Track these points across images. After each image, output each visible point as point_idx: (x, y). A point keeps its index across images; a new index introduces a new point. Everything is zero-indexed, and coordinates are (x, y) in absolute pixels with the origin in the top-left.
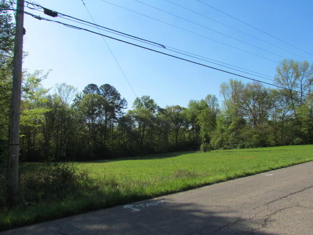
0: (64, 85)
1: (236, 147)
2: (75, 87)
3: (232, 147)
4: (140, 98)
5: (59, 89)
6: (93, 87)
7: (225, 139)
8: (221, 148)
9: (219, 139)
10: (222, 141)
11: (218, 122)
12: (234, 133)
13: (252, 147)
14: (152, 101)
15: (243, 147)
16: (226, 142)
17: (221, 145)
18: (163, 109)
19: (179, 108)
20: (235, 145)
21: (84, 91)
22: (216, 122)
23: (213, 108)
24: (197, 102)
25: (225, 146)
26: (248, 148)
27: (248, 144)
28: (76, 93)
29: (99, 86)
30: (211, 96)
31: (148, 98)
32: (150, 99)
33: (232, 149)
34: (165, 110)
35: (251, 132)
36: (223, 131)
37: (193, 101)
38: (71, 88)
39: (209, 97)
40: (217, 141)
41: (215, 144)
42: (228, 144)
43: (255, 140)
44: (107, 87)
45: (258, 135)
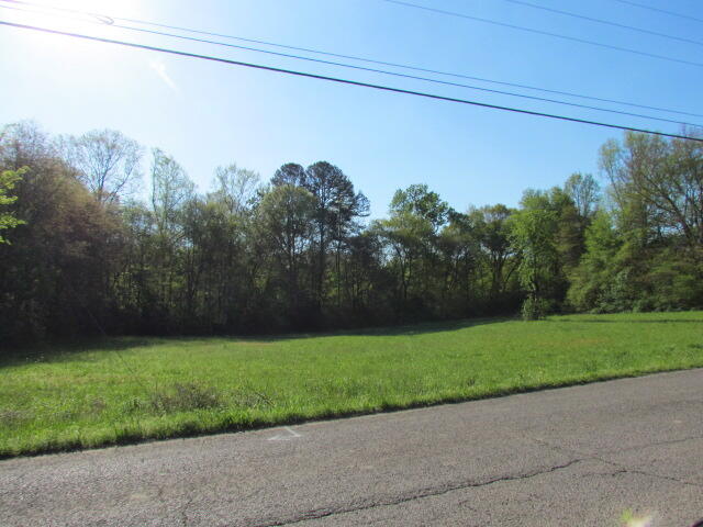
0: (233, 168)
1: (629, 308)
2: (255, 173)
3: (620, 308)
4: (404, 190)
5: (222, 179)
6: (292, 169)
7: (603, 287)
8: (593, 311)
9: (590, 286)
10: (596, 291)
11: (590, 243)
12: (627, 270)
13: (674, 307)
14: (432, 198)
15: (648, 308)
16: (607, 295)
17: (592, 301)
18: (460, 215)
19: (502, 210)
20: (629, 302)
21: (274, 181)
22: (586, 243)
23: (586, 206)
24: (542, 195)
25: (603, 304)
26: (662, 310)
27: (663, 301)
28: (257, 186)
29: (305, 168)
30: (579, 177)
31: (422, 189)
32: (429, 191)
33: (619, 312)
34: (466, 217)
35: (673, 268)
36: (600, 265)
37: (532, 191)
38: (246, 176)
39: (575, 179)
40: (584, 291)
41: (579, 298)
42: (611, 301)
43: (684, 289)
44: (323, 169)
45: (690, 277)
